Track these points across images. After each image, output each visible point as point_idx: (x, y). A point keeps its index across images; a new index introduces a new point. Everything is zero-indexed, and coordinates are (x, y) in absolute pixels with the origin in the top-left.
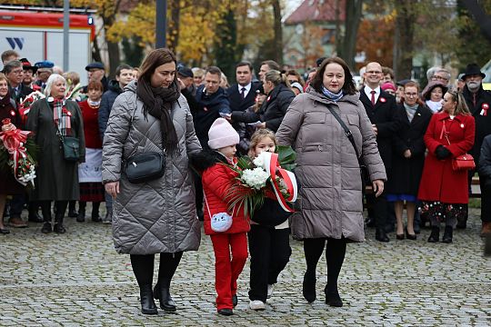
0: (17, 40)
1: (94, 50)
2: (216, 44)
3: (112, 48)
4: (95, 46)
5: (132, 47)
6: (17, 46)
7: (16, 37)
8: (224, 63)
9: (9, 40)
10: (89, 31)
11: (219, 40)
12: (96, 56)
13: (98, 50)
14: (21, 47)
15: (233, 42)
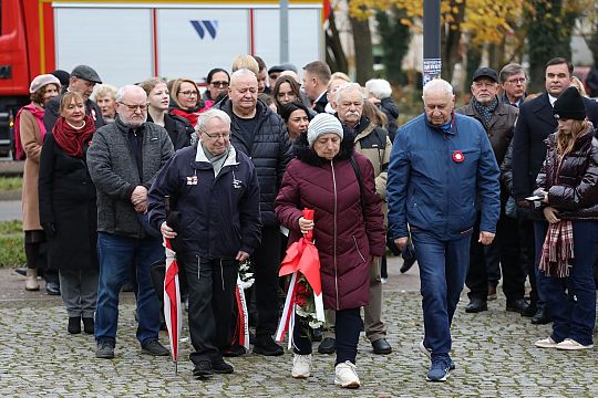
0: (207, 24)
1: (330, 33)
2: (528, 15)
3: (359, 28)
4: (332, 26)
5: (392, 23)
6: (207, 33)
7: (206, 19)
8: (541, 44)
9: (195, 24)
10: (321, 6)
11: (531, 8)
12: (332, 41)
13: (336, 33)
14: (213, 34)
15: (556, 10)
